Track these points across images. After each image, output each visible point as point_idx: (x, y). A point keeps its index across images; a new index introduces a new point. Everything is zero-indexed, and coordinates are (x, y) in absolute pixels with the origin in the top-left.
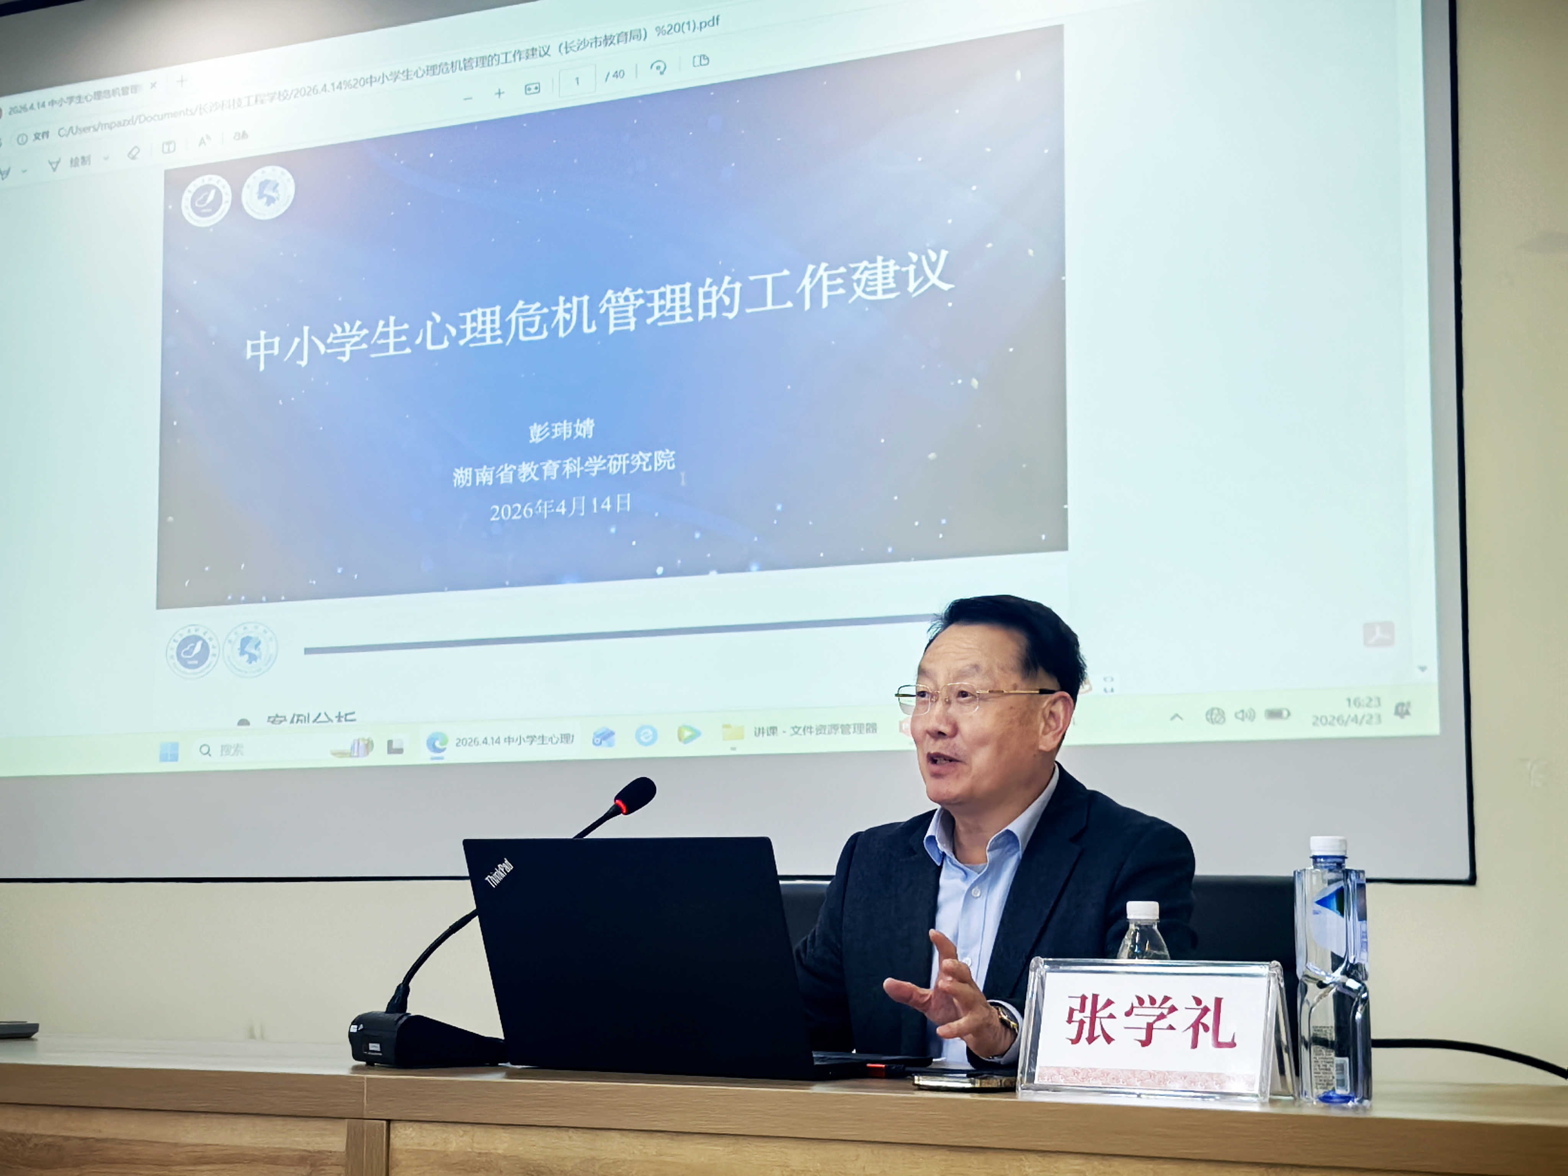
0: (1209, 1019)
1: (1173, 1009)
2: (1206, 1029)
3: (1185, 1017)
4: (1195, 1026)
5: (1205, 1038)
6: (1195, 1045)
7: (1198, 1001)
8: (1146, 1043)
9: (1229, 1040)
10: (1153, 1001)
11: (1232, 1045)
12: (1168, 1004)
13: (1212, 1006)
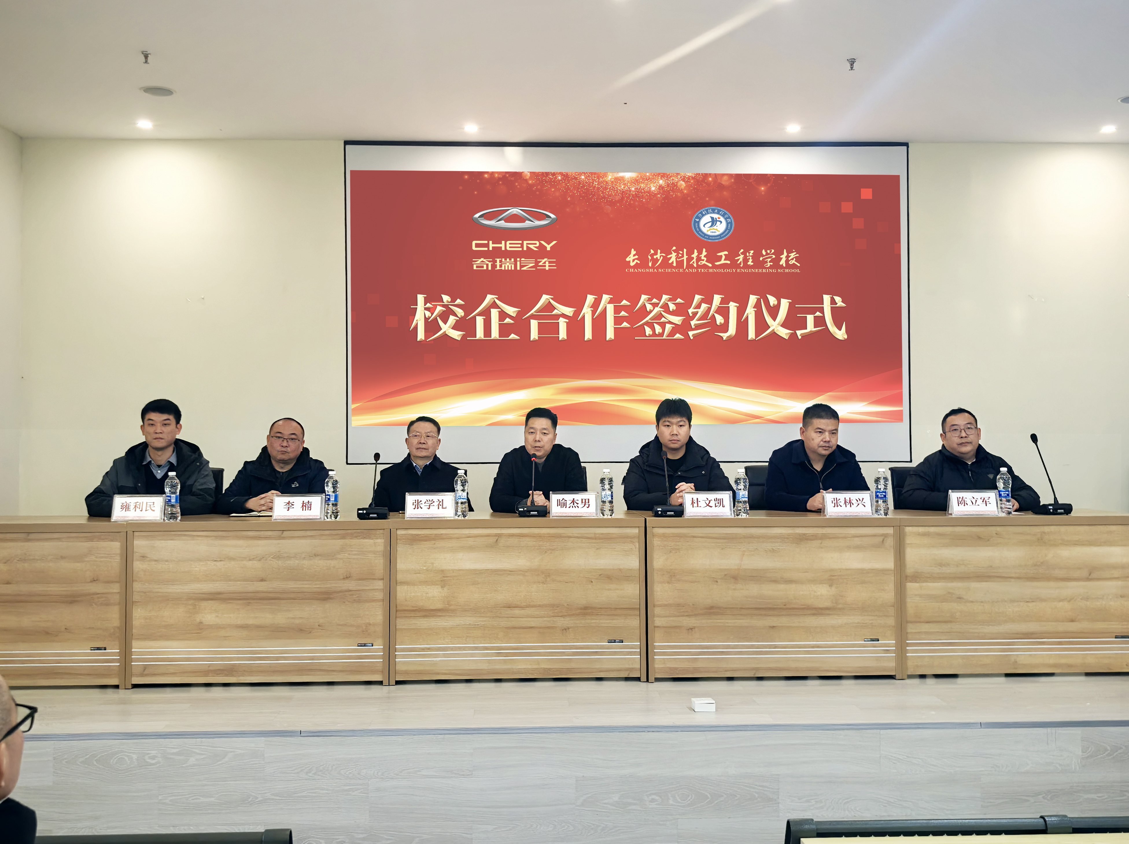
0: (441, 503)
1: (434, 502)
2: (440, 505)
3: (436, 504)
4: (438, 505)
5: (440, 507)
6: (439, 508)
7: (439, 500)
8: (429, 508)
9: (445, 507)
10: (430, 500)
11: (446, 508)
12: (433, 501)
13: (441, 501)
